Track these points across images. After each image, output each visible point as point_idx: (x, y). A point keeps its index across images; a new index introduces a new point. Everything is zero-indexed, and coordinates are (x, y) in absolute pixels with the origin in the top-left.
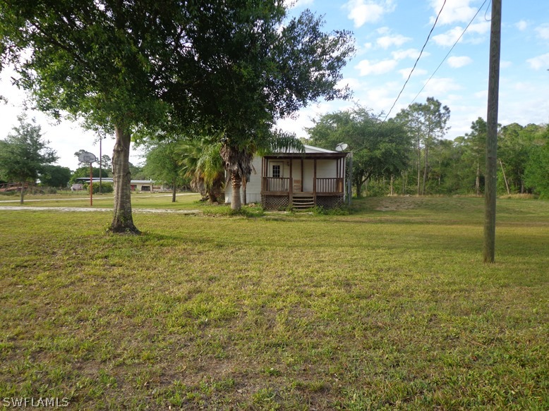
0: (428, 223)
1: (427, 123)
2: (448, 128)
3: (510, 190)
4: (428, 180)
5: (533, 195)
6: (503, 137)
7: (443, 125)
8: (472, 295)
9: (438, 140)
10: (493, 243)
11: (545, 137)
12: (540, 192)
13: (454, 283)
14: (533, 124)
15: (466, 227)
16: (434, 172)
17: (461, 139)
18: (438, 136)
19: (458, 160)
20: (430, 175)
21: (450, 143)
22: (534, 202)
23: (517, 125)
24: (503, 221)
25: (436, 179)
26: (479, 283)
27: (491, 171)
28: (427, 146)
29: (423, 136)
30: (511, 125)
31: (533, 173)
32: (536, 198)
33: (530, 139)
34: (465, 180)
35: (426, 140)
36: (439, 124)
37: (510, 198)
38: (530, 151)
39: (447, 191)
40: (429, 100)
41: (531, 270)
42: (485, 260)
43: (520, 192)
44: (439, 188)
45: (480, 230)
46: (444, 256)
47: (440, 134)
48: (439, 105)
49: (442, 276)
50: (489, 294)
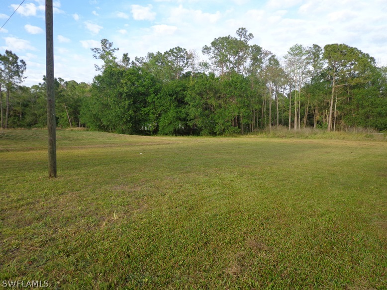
0: (8, 151)
1: (7, 71)
2: (25, 77)
3: (72, 125)
4: (11, 117)
5: (86, 128)
6: (66, 89)
7: (20, 74)
8: (36, 206)
9: (17, 85)
10: (55, 162)
11: (90, 91)
12: (89, 126)
13: (22, 199)
14: (84, 83)
15: (39, 152)
16: (16, 110)
17: (36, 87)
18: (17, 82)
19: (35, 103)
20: (12, 113)
21: (28, 89)
22: (85, 133)
23: (75, 81)
24: (66, 146)
25: (17, 116)
26: (43, 195)
27: (51, 110)
28: (8, 89)
29: (4, 81)
30: (71, 81)
31: (85, 114)
32: (87, 130)
33: (83, 92)
34: (41, 117)
35: (7, 84)
36: (17, 73)
37: (72, 130)
38: (83, 100)
39: (27, 125)
40: (7, 52)
41: (81, 179)
42: (50, 175)
43: (78, 126)
44: (21, 123)
45: (45, 154)
46: (17, 177)
47: (18, 81)
48: (17, 58)
49: (12, 195)
50: (50, 203)
